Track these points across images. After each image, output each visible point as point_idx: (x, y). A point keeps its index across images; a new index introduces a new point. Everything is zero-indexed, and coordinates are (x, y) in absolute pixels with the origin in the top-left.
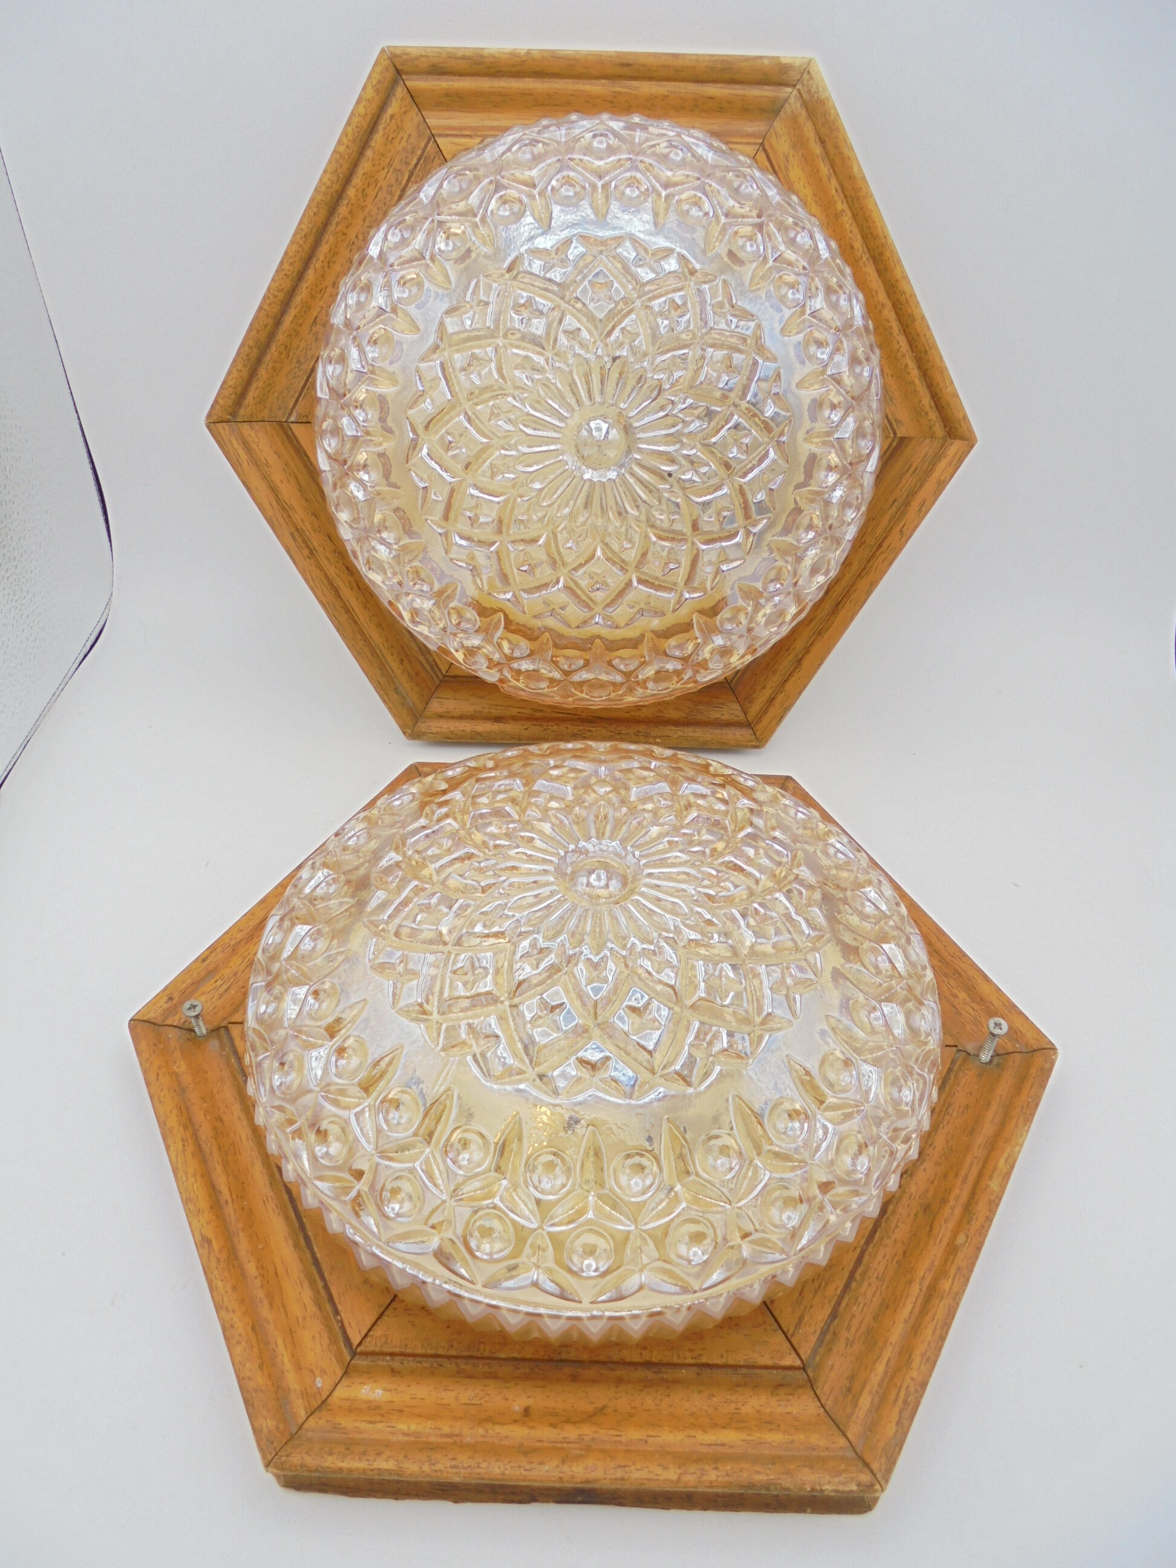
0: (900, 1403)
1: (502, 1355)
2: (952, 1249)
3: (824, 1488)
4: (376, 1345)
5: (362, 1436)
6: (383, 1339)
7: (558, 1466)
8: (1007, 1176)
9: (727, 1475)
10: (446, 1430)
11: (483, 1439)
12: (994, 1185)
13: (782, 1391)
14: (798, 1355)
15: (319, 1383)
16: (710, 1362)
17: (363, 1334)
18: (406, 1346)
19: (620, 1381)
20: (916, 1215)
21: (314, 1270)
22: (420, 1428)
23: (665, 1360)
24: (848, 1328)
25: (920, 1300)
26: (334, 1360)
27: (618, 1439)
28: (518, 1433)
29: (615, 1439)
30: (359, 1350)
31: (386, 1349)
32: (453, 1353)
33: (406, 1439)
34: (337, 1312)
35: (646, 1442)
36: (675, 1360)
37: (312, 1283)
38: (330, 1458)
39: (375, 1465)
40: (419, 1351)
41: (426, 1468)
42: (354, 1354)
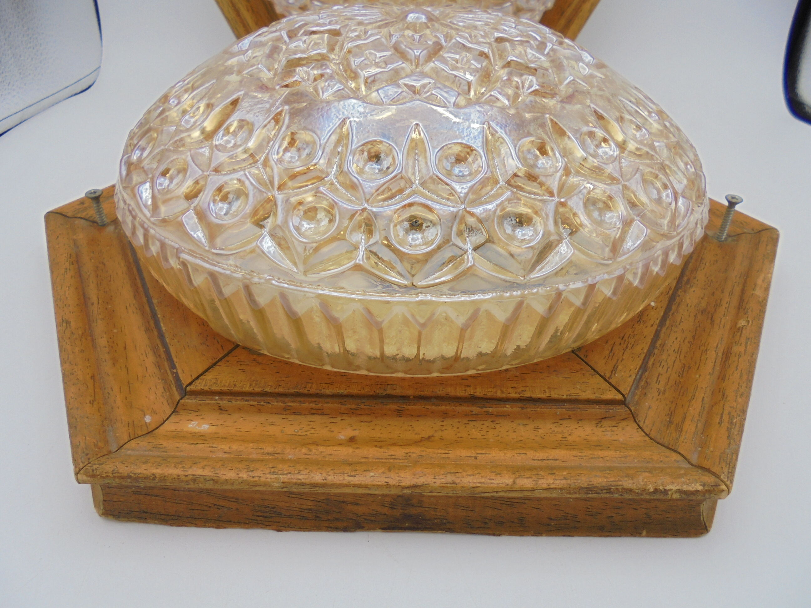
0: (725, 424)
1: (328, 392)
2: (736, 330)
3: (668, 488)
4: (205, 385)
5: (182, 454)
6: (213, 381)
7: (383, 473)
8: (767, 289)
9: (565, 479)
10: (269, 449)
11: (306, 456)
12: (758, 292)
13: (606, 423)
14: (619, 391)
15: (148, 419)
16: (534, 396)
17: (194, 377)
18: (235, 385)
19: (445, 415)
20: (696, 316)
21: (158, 342)
22: (242, 448)
23: (489, 395)
24: (658, 381)
25: (719, 360)
26: (165, 403)
27: (447, 455)
28: (344, 452)
29: (444, 456)
30: (188, 389)
31: (215, 388)
32: (281, 390)
33: (227, 456)
34: (173, 366)
35: (476, 458)
36: (499, 394)
37: (155, 351)
38: (144, 466)
39: (190, 472)
40: (247, 389)
41: (244, 475)
42: (184, 393)
